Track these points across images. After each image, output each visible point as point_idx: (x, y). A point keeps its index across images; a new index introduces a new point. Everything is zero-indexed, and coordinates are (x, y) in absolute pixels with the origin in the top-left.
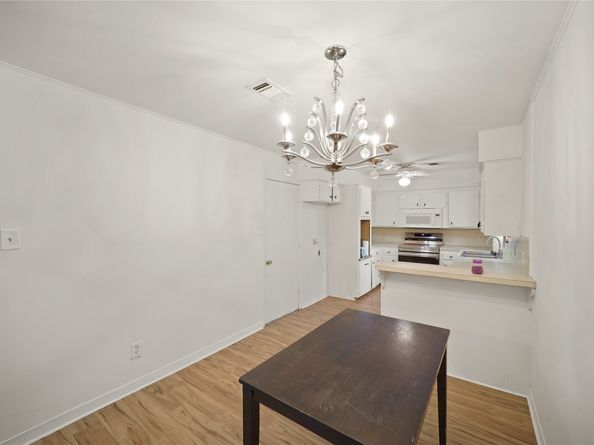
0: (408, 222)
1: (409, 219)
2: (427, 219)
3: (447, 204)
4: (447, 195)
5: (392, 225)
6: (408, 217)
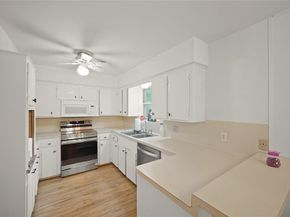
0: (67, 113)
5: (49, 115)
6: (66, 108)
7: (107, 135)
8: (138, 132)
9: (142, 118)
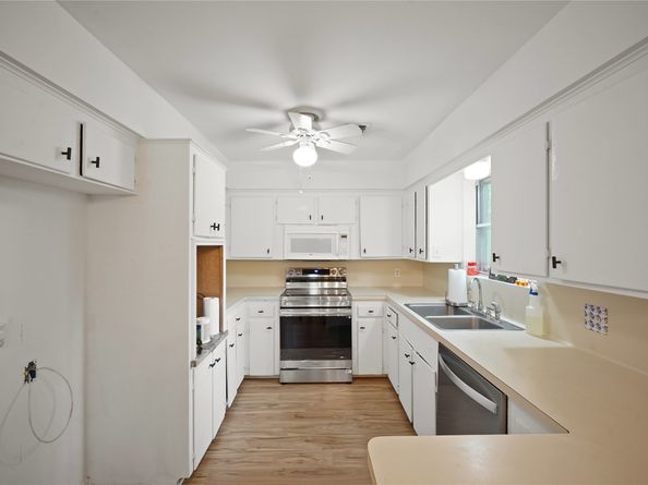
0: (294, 250)
1: (297, 245)
2: (326, 245)
3: (358, 218)
4: (358, 203)
5: (263, 255)
6: (293, 241)
7: (377, 306)
8: (457, 309)
9: (472, 268)
